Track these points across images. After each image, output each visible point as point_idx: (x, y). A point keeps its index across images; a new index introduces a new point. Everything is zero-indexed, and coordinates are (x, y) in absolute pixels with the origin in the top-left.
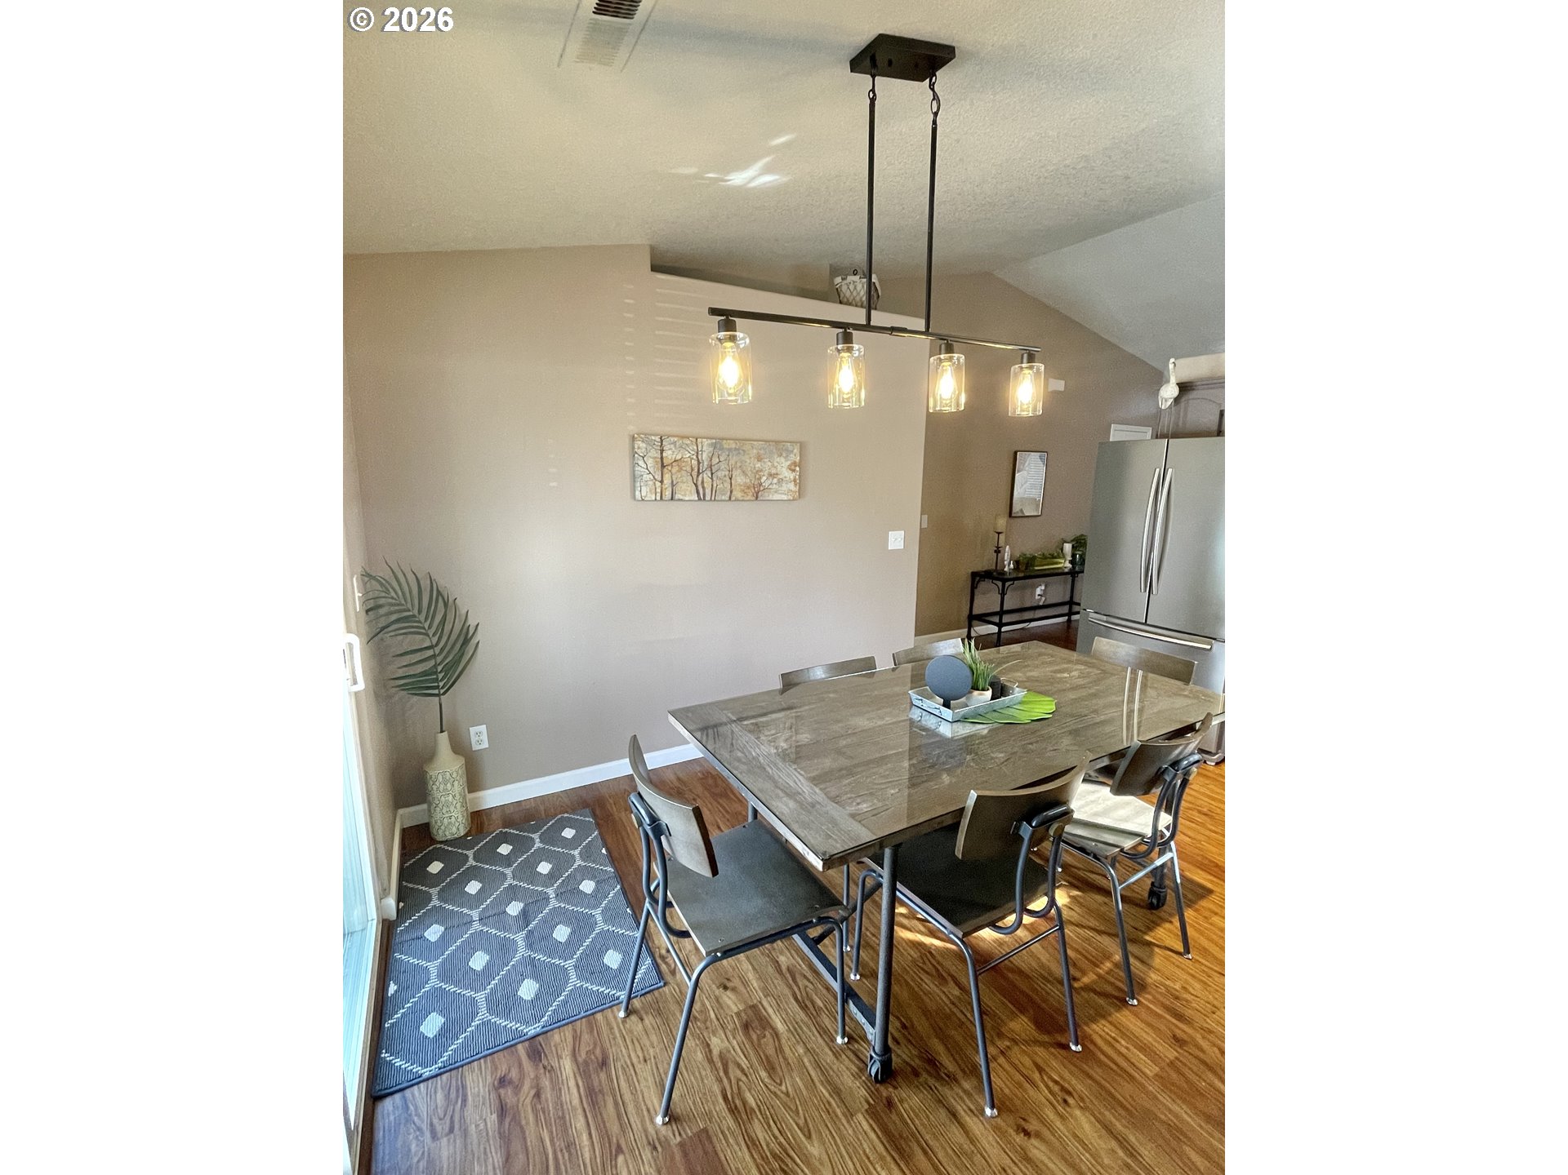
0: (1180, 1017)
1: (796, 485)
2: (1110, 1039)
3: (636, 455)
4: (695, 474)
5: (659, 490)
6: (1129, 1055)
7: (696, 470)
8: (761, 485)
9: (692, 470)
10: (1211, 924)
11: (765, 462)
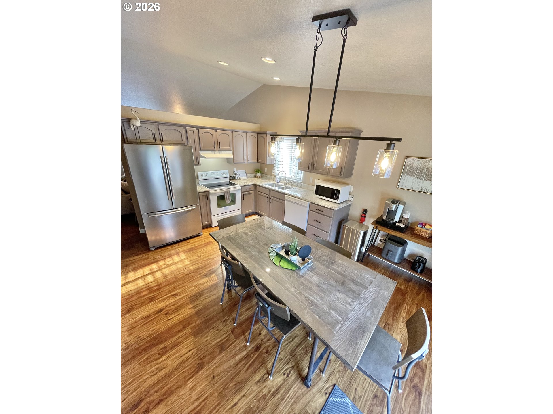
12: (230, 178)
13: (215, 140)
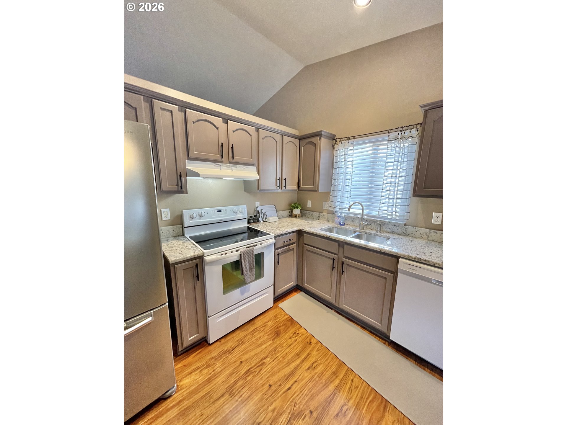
12: (249, 220)
13: (223, 139)
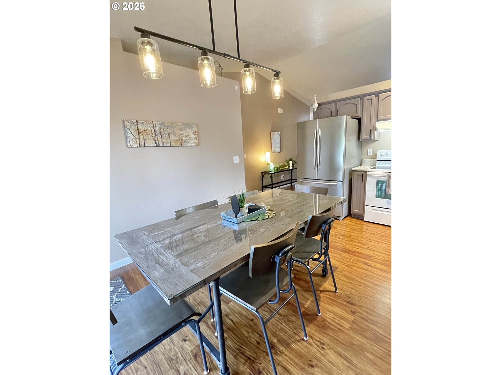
0: (351, 304)
1: (197, 140)
2: (332, 318)
3: (126, 128)
4: (154, 135)
5: (138, 143)
6: (339, 323)
7: (154, 134)
8: (182, 140)
9: (152, 134)
10: (353, 270)
11: (183, 131)
